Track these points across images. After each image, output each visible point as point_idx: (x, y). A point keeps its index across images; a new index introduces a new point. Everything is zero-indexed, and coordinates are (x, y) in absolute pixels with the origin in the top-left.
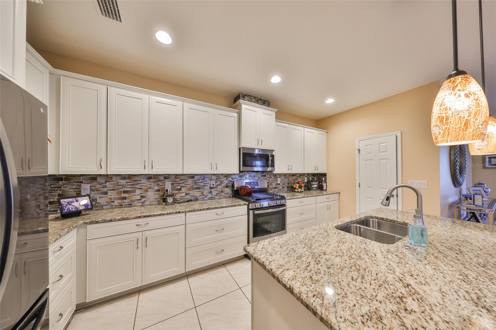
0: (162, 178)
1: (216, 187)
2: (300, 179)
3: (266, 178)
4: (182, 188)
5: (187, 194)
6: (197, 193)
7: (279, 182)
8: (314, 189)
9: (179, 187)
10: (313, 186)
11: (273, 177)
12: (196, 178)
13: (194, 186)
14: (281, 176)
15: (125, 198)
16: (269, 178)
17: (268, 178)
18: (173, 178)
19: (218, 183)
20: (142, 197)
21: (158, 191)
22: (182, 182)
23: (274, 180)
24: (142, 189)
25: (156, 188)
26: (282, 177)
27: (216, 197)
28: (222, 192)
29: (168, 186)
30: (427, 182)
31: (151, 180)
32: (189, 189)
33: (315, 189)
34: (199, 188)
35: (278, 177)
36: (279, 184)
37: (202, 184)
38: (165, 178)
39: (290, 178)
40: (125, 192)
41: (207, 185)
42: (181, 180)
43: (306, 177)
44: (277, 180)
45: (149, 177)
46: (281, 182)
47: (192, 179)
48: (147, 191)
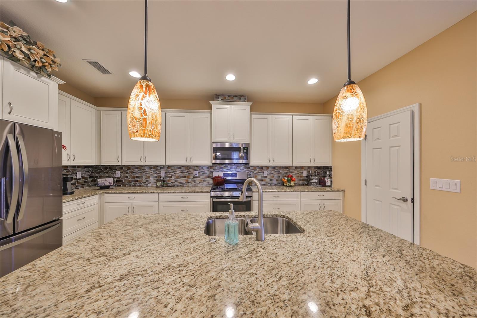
0: (159, 168)
1: (199, 177)
2: (296, 172)
3: (249, 170)
4: (173, 176)
5: (176, 181)
6: (183, 181)
7: (265, 175)
8: (313, 184)
9: (170, 175)
10: (311, 181)
11: (258, 170)
12: (183, 169)
13: (181, 175)
14: (268, 168)
15: (137, 181)
16: (254, 170)
17: (252, 170)
18: (166, 168)
19: (201, 173)
20: (147, 181)
21: (156, 177)
22: (172, 171)
23: (259, 172)
24: (146, 175)
25: (156, 175)
26: (270, 169)
27: (199, 185)
28: (204, 181)
29: (163, 174)
30: (461, 181)
31: (152, 170)
32: (178, 177)
33: (315, 184)
34: (185, 177)
35: (265, 170)
36: (266, 177)
37: (188, 174)
38: (161, 168)
39: (281, 171)
40: (137, 177)
41: (192, 174)
42: (171, 170)
43: (305, 170)
44: (263, 172)
45: (151, 167)
46: (268, 175)
47: (179, 170)
48: (149, 177)
